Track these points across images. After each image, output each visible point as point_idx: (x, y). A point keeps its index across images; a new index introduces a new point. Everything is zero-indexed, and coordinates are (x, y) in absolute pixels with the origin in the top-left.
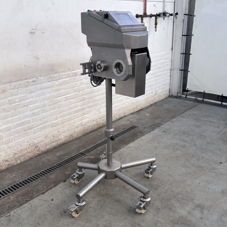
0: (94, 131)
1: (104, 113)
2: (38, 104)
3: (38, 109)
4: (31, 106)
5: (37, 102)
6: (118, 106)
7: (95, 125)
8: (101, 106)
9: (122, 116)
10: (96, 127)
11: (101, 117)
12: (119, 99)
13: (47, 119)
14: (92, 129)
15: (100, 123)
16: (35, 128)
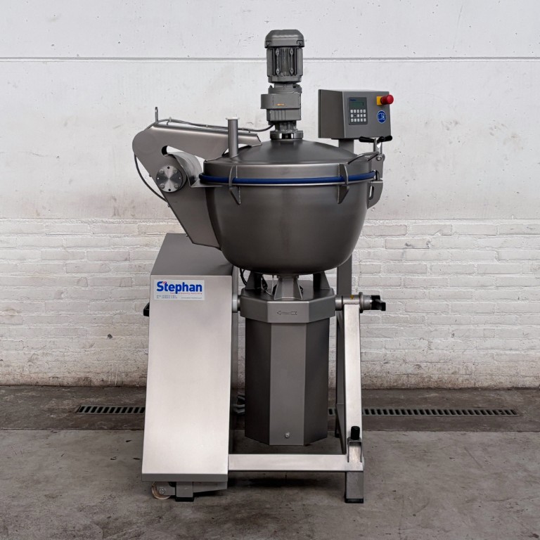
0: (402, 389)
1: (445, 352)
6: (511, 349)
7: (408, 375)
8: (436, 330)
9: (528, 384)
10: (413, 381)
11: (434, 359)
12: (516, 328)
14: (396, 381)
15: (431, 377)
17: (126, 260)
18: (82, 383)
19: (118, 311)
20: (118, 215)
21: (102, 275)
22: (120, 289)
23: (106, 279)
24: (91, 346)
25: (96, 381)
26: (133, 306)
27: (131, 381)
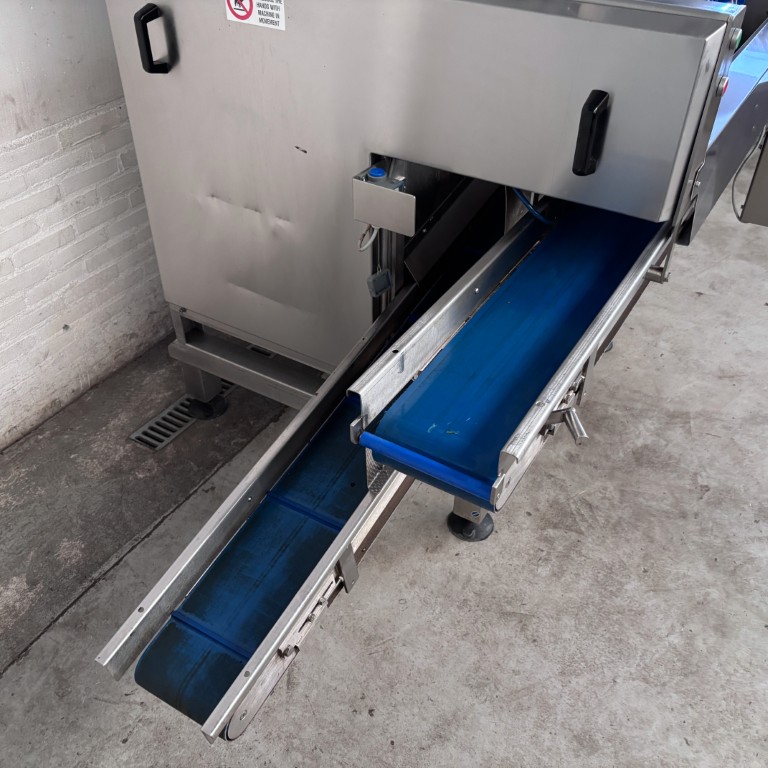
17: (57, 200)
18: (50, 413)
19: (68, 285)
20: (25, 126)
21: (31, 242)
22: (60, 251)
23: (38, 244)
24: (46, 356)
25: (65, 397)
26: (84, 267)
27: (107, 370)
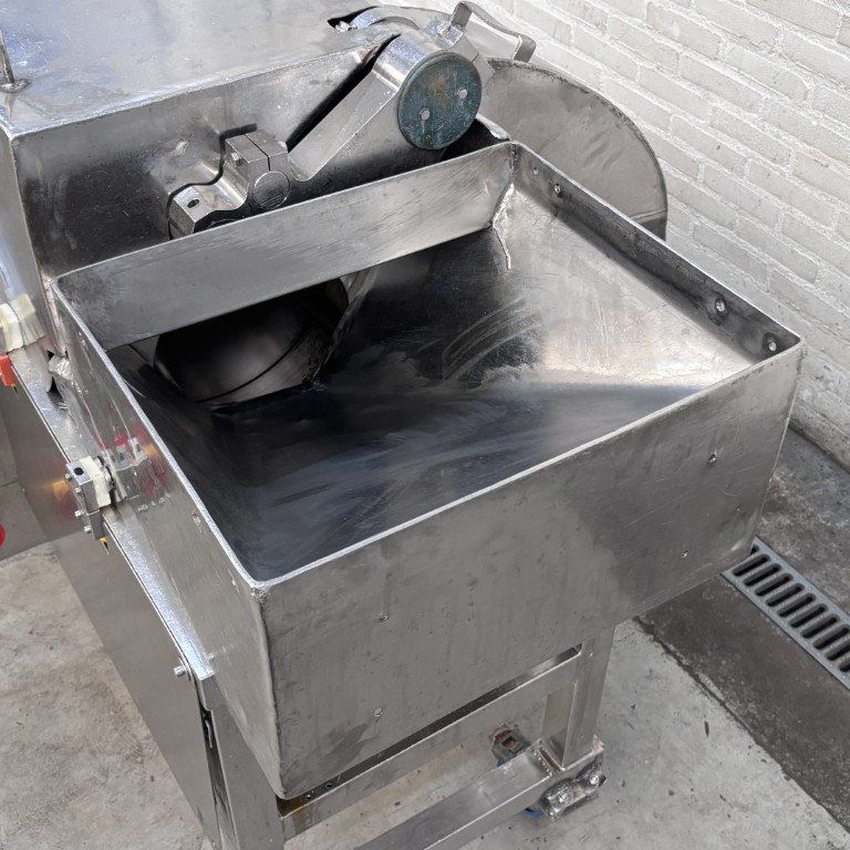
2: (750, 119)
3: (743, 147)
4: (719, 106)
5: (751, 108)
13: (766, 229)
16: (704, 220)
